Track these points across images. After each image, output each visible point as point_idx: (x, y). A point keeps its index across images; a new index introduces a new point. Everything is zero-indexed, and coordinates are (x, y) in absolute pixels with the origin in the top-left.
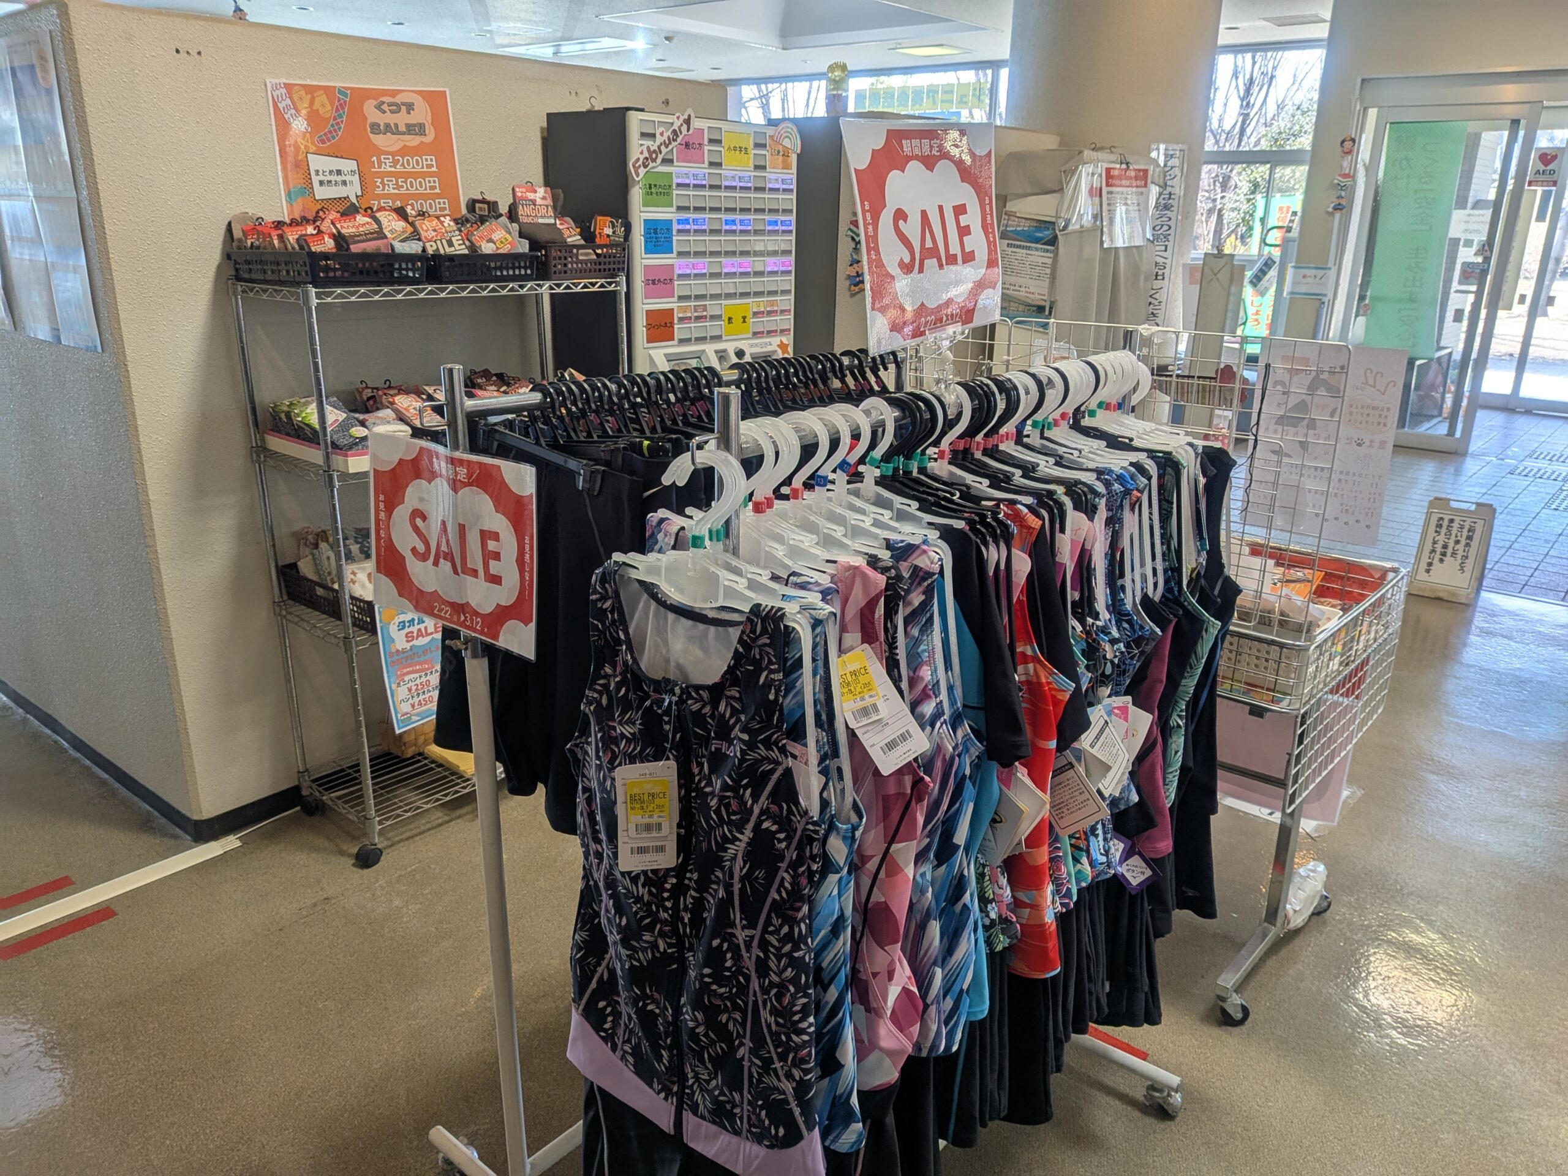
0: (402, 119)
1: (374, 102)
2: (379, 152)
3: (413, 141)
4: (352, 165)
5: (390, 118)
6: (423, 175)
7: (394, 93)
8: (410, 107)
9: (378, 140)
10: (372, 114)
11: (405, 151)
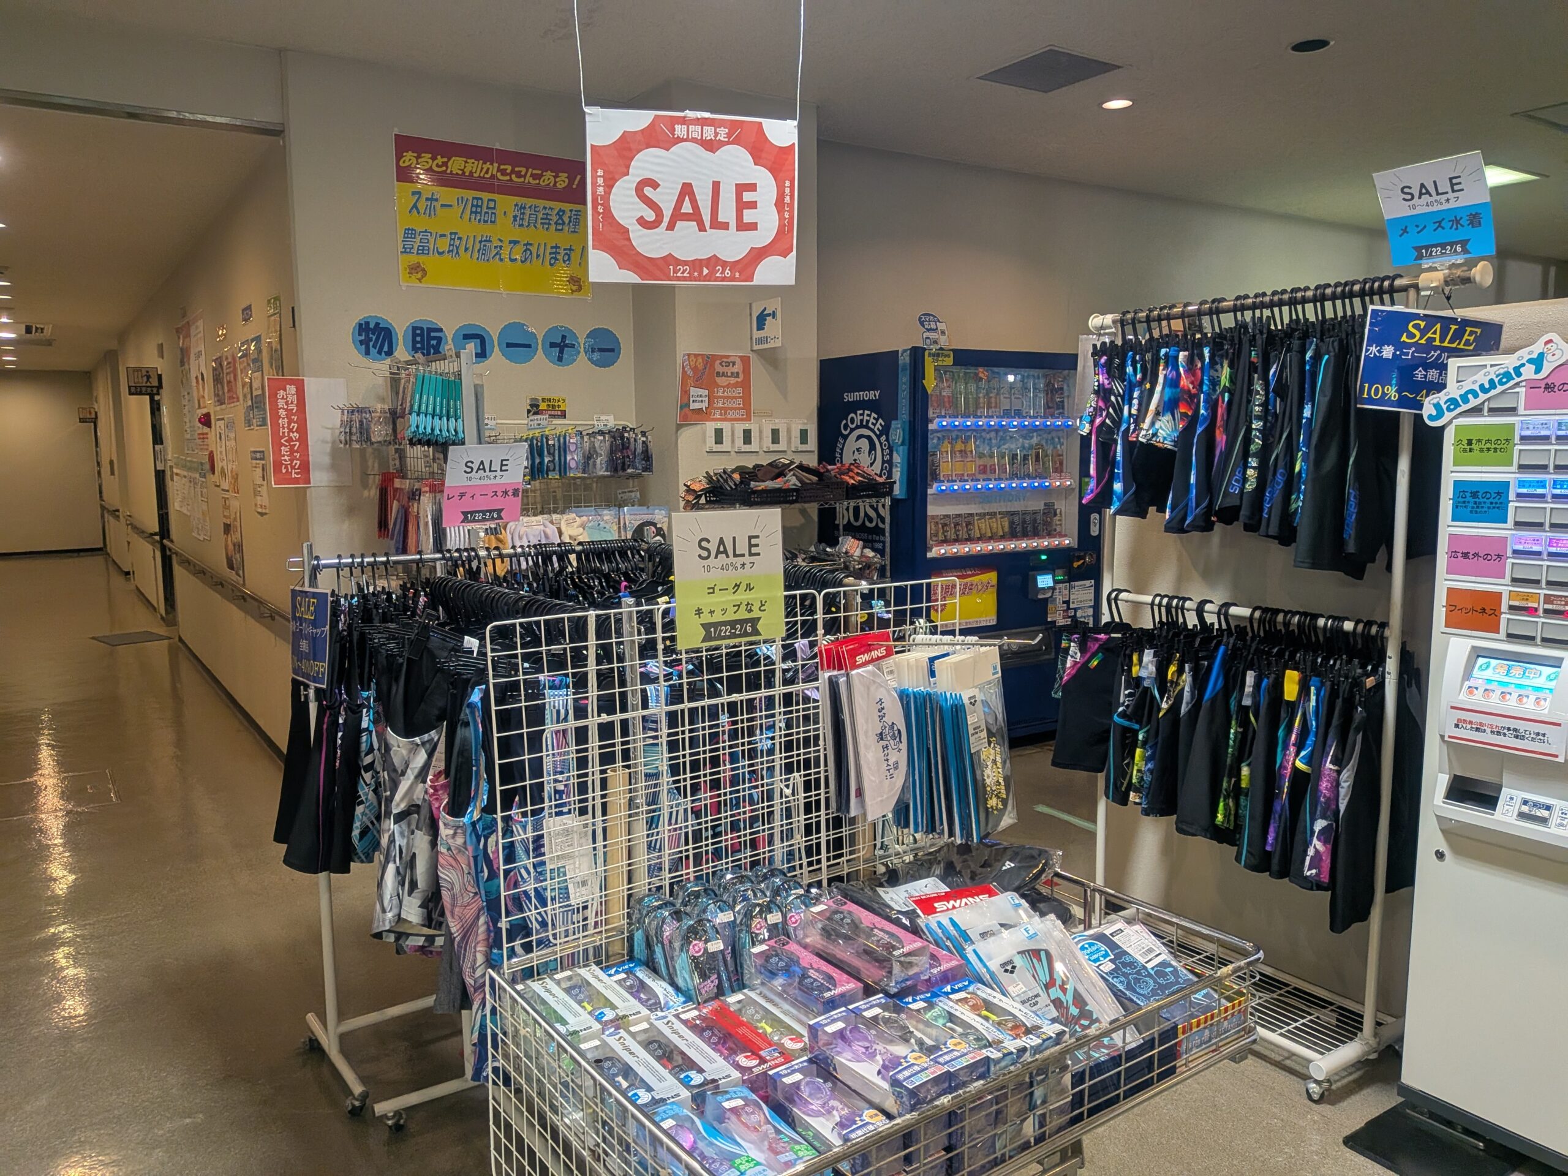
0: (729, 370)
1: (718, 362)
2: (718, 386)
3: (733, 380)
4: (706, 392)
5: (725, 369)
6: (735, 398)
7: (728, 357)
8: (734, 364)
9: (719, 380)
10: (718, 368)
11: (728, 386)
